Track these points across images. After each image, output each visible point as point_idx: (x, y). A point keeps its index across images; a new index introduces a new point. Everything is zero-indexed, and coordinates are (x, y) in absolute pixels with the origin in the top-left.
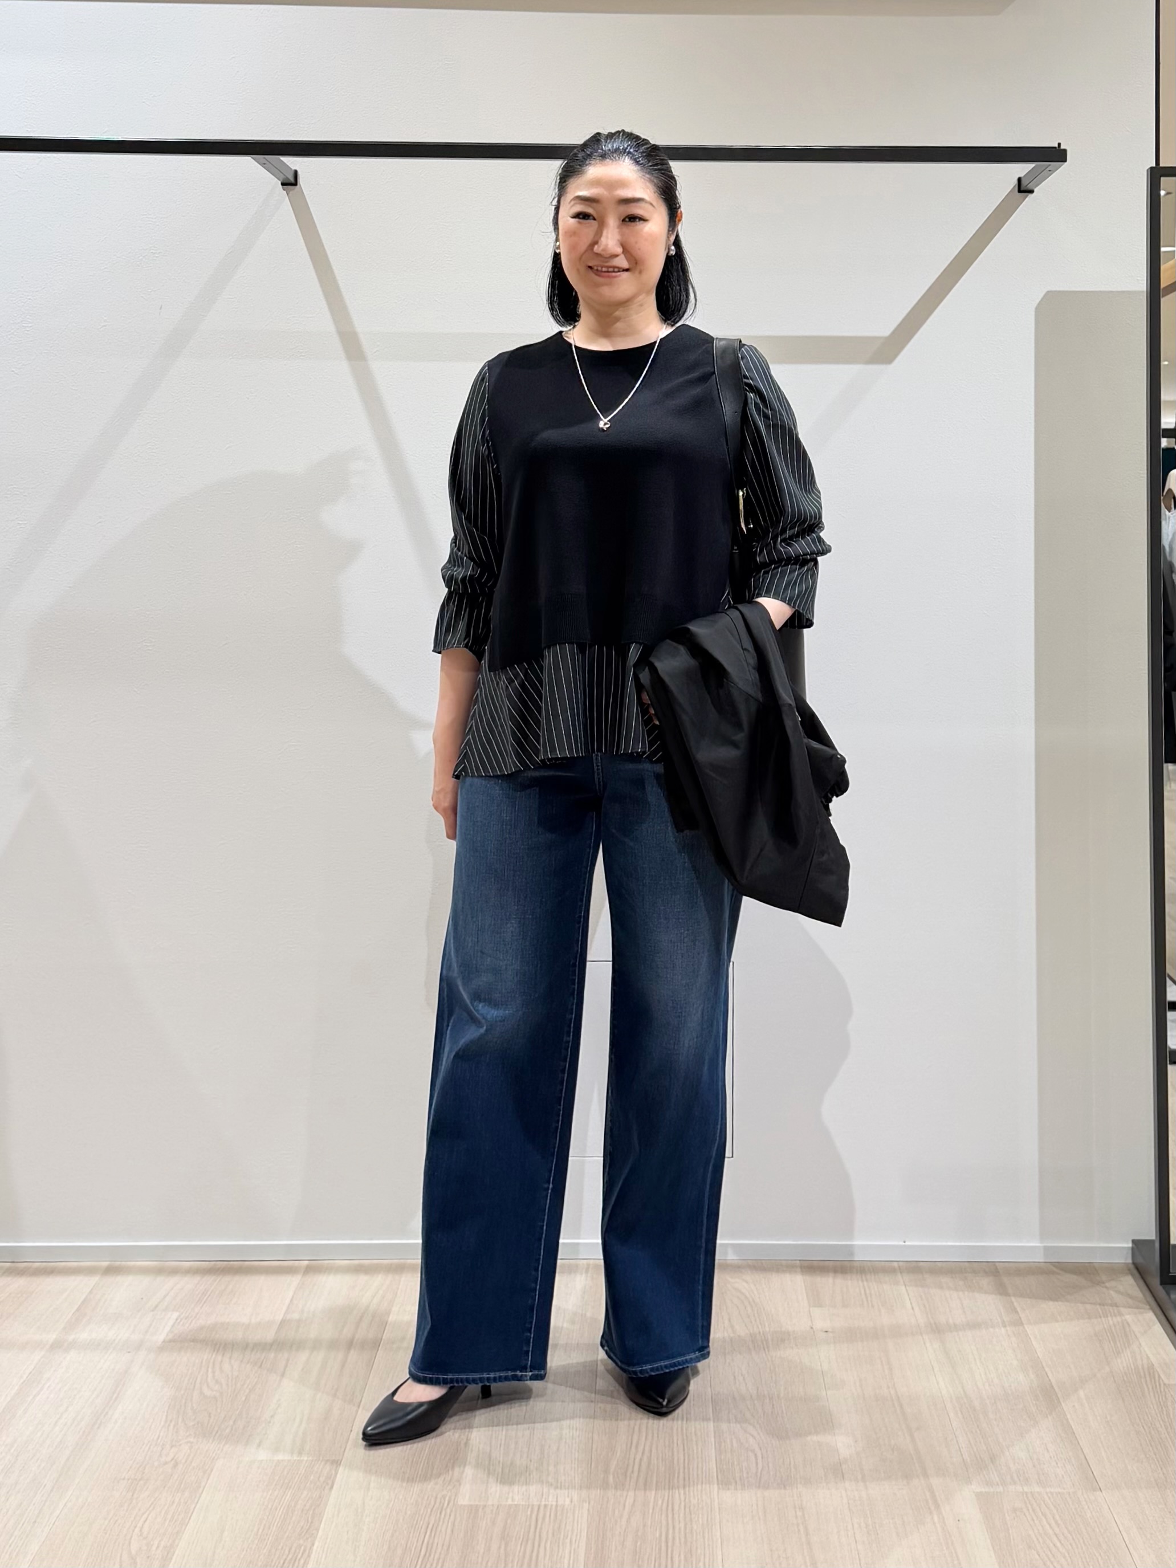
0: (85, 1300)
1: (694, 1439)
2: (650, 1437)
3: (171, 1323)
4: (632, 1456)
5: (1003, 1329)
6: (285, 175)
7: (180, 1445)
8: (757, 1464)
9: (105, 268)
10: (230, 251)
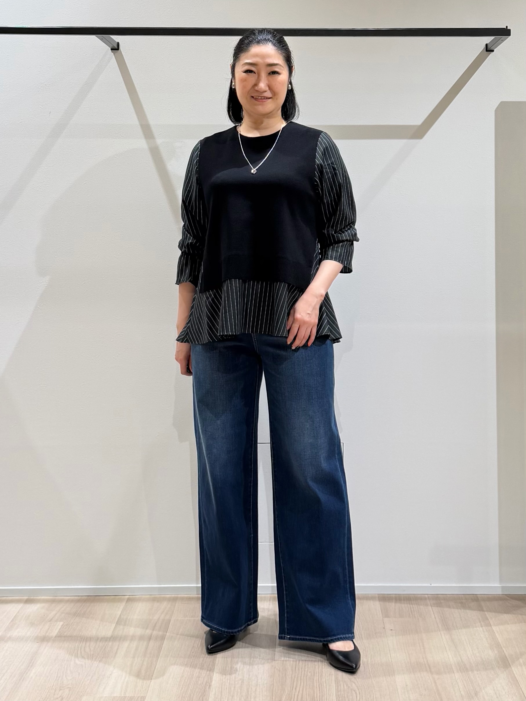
0: (16, 616)
1: (325, 685)
2: (302, 683)
3: (59, 627)
4: (293, 693)
5: (481, 628)
6: (112, 45)
7: (64, 689)
8: (357, 697)
9: (22, 93)
10: (85, 84)
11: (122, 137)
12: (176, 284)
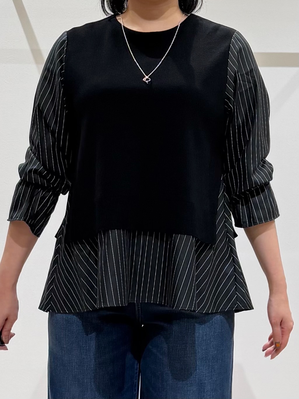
11: (12, 62)
12: (8, 220)
